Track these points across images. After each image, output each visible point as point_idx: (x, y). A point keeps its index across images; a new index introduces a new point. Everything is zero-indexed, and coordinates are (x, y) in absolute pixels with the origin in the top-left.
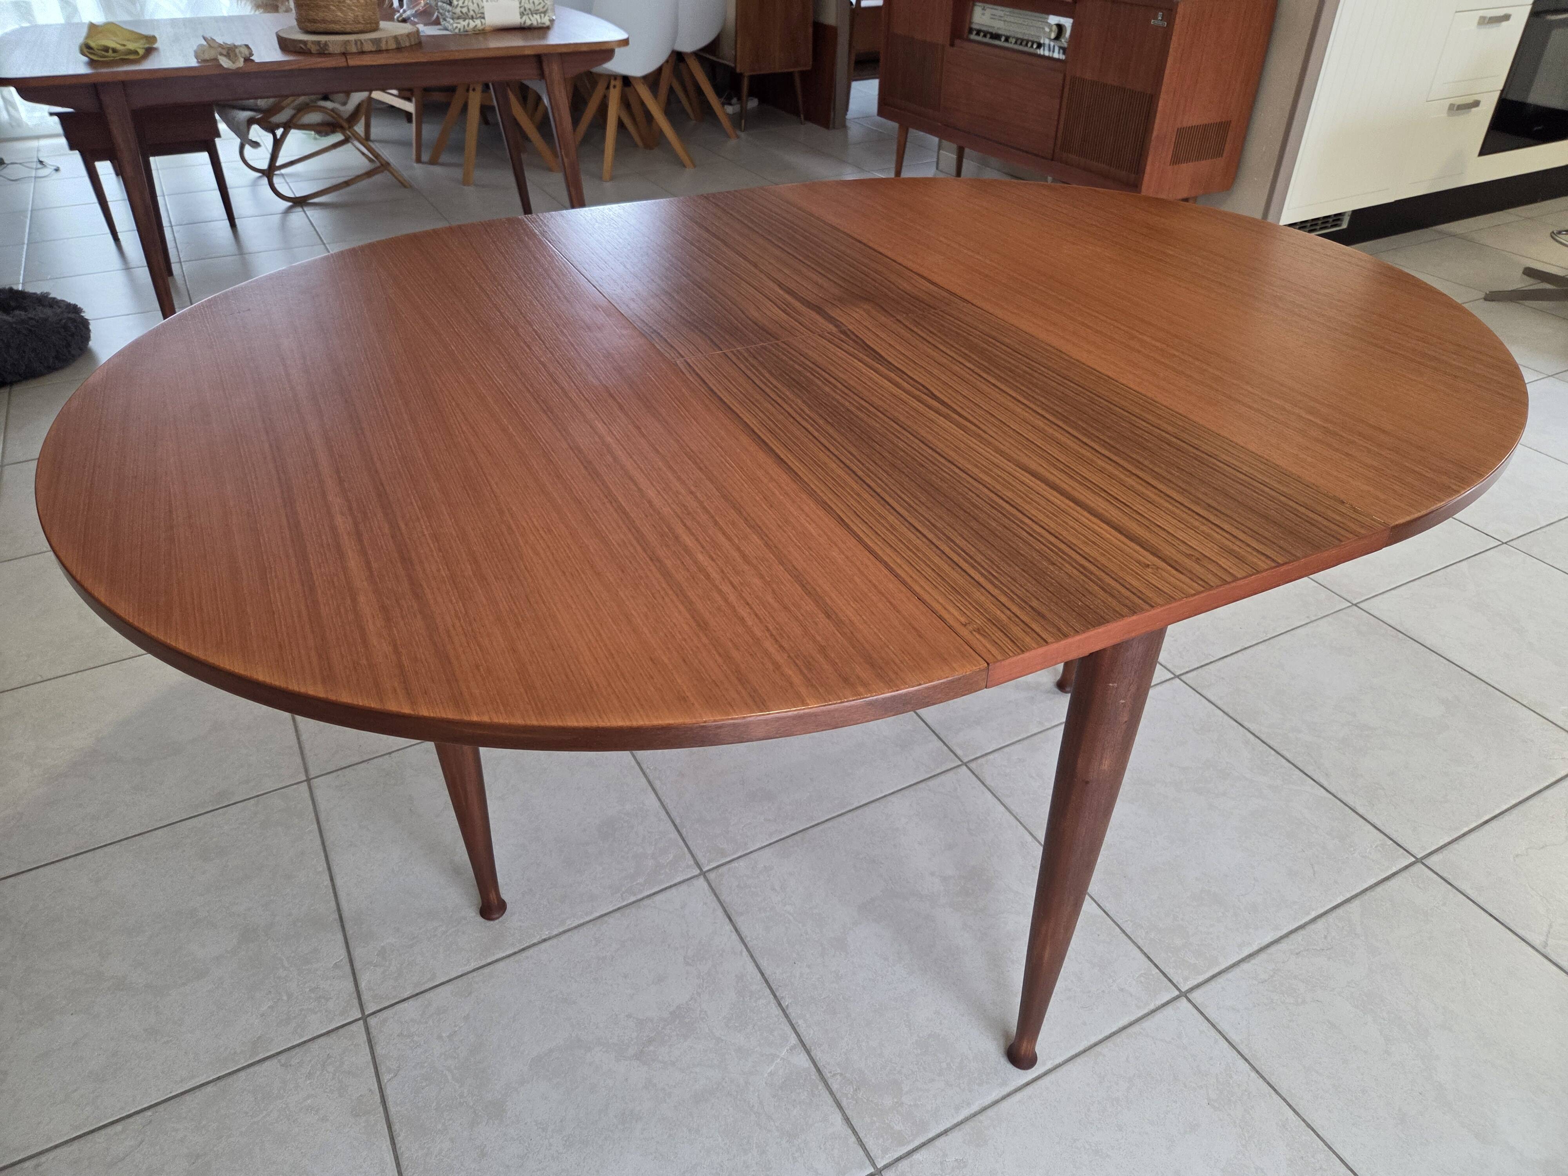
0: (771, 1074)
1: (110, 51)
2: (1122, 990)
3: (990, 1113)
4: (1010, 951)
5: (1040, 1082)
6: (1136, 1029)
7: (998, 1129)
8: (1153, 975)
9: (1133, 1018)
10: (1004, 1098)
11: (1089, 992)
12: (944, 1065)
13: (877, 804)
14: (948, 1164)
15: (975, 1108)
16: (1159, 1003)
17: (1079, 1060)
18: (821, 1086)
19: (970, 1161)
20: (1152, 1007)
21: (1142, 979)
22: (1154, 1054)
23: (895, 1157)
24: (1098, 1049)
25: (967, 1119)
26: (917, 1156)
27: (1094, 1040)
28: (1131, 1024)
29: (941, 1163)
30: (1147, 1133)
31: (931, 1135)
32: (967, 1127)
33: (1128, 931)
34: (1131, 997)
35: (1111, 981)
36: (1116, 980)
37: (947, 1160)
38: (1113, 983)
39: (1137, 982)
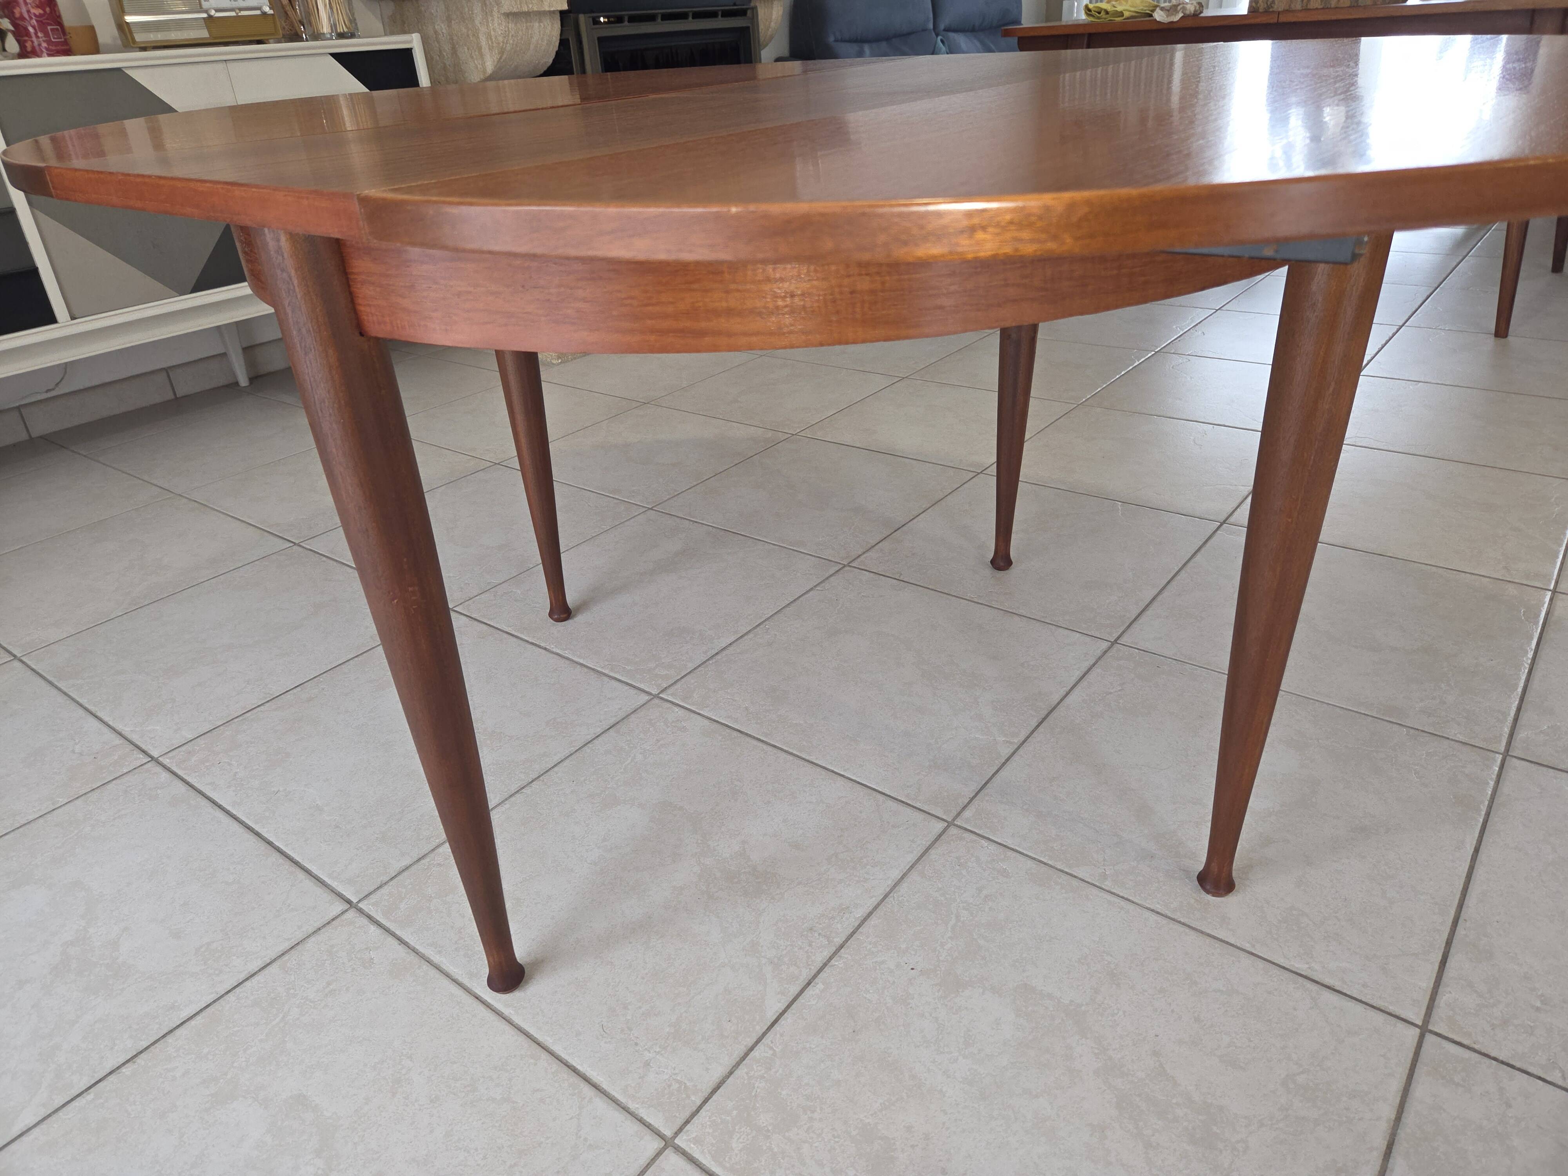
1: (1103, 13)
2: (647, 1064)
3: (433, 972)
4: (661, 938)
5: (481, 1008)
6: (587, 1090)
7: (415, 983)
8: (688, 1097)
9: (605, 1086)
10: (455, 981)
11: (631, 1029)
14: (367, 954)
16: (643, 1113)
17: (522, 1038)
19: (372, 970)
20: (632, 1106)
21: (675, 1086)
22: (554, 1120)
23: (370, 913)
24: (544, 1055)
25: (422, 957)
26: (373, 928)
27: (558, 1049)
28: (595, 1086)
29: (367, 948)
30: (432, 1132)
32: (412, 957)
33: (755, 1053)
34: (640, 1078)
35: (658, 1050)
36: (661, 1054)
37: (371, 952)
38: (655, 1052)
39: (669, 1080)
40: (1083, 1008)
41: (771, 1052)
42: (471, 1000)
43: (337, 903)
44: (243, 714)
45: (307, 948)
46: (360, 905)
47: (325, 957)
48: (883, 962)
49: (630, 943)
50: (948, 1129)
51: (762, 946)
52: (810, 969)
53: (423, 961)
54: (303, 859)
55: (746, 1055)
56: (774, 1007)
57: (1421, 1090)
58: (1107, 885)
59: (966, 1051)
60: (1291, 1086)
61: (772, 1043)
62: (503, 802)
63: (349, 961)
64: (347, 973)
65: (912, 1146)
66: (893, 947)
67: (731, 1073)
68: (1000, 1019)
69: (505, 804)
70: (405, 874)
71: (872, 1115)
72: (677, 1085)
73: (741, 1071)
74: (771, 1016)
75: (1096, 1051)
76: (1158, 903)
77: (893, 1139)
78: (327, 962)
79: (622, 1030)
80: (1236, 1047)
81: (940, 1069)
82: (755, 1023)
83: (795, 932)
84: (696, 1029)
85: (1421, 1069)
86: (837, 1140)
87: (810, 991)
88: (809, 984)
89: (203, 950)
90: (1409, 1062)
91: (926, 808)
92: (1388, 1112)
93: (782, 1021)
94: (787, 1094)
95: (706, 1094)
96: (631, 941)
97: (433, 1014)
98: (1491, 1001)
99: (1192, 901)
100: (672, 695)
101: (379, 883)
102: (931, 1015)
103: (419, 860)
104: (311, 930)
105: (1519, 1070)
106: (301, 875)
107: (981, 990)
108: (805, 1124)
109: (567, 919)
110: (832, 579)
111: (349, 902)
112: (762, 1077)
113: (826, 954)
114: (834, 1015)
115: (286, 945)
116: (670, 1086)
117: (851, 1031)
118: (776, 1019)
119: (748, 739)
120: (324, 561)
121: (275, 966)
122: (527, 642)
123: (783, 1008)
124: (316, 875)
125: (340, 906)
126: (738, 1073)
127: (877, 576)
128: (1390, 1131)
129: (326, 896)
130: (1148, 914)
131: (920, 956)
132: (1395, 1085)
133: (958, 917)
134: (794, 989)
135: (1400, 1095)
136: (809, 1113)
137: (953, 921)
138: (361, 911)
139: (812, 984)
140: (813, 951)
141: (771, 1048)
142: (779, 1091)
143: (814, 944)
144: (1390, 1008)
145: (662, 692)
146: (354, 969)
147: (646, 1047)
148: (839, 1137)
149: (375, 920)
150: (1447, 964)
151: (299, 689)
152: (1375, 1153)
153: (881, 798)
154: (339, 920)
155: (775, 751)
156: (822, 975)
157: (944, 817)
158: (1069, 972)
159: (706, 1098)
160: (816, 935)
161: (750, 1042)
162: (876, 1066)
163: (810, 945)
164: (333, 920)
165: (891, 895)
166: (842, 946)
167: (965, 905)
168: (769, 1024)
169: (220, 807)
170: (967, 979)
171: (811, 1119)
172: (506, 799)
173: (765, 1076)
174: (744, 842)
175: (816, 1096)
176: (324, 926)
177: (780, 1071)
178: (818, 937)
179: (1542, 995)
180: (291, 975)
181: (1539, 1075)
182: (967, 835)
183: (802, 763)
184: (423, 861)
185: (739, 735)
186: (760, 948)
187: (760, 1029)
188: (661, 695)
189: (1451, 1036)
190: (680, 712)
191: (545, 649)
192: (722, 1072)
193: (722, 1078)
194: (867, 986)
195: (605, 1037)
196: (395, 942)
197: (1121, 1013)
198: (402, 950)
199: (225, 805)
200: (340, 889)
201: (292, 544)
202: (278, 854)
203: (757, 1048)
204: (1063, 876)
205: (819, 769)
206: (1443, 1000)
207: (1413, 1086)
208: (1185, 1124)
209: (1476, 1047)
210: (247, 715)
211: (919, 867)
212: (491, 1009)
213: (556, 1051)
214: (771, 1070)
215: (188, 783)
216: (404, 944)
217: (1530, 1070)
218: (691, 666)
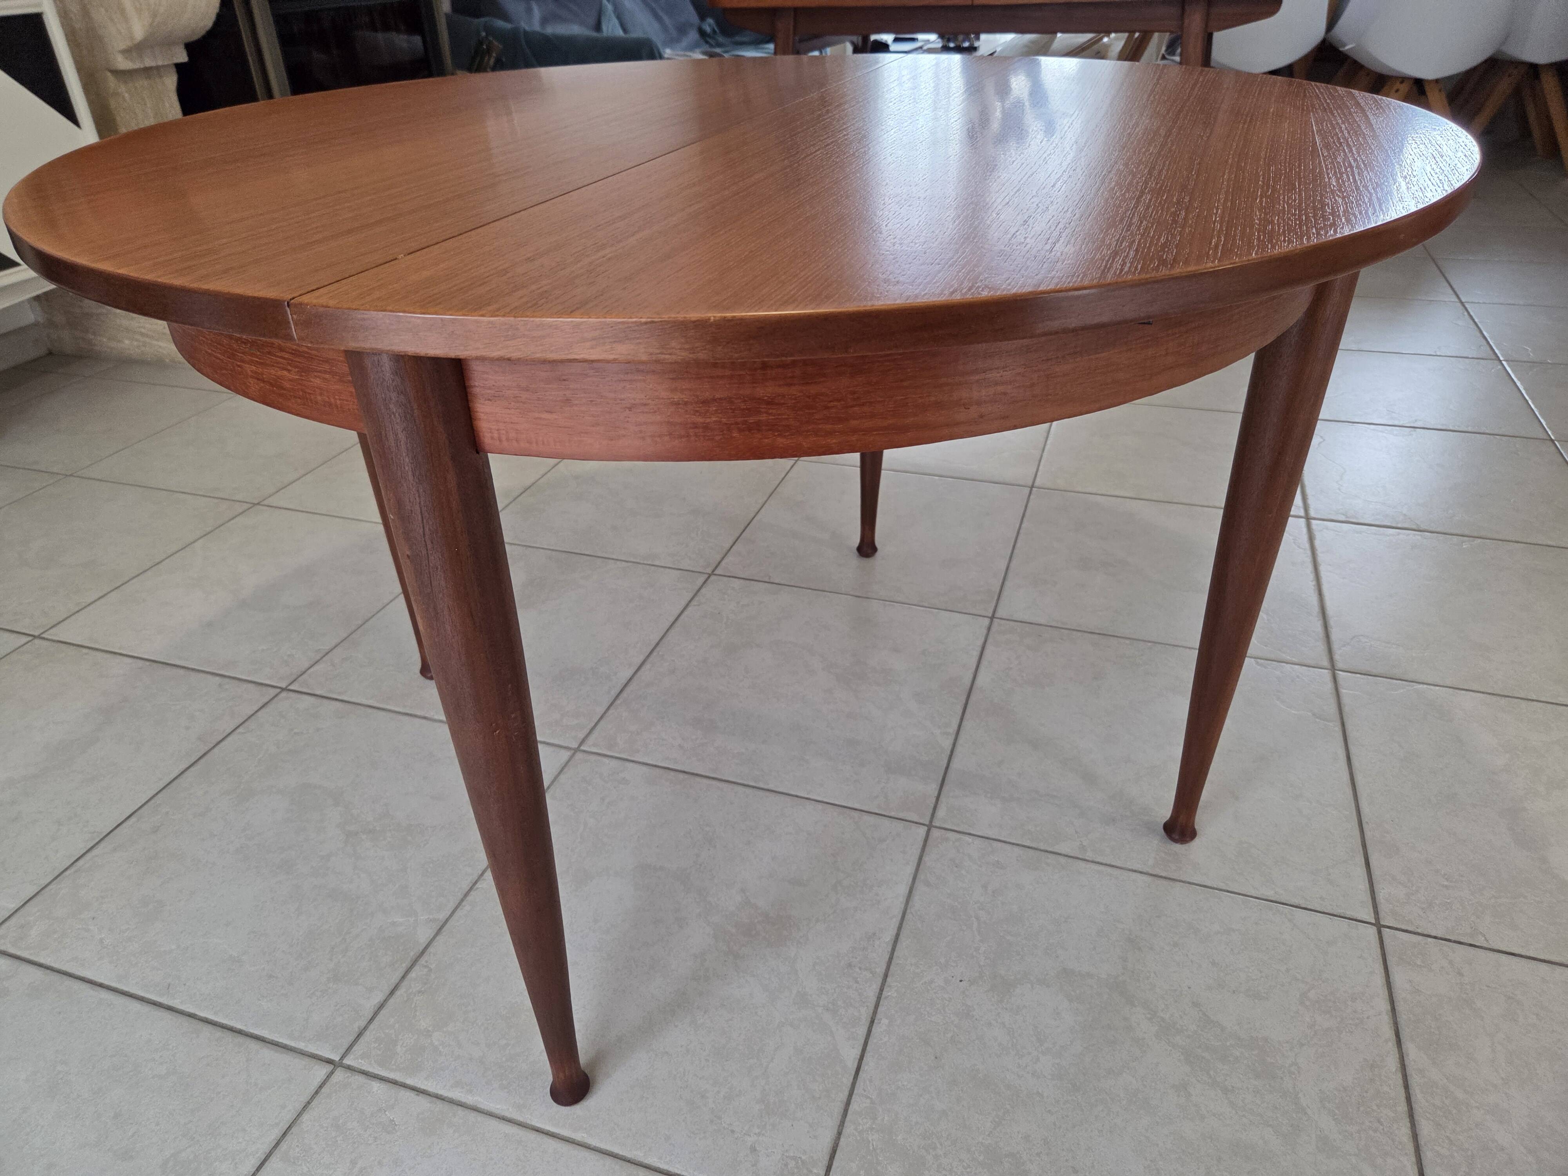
0: (394, 924)
2: (753, 1149)
3: (472, 1116)
4: (705, 1013)
7: (457, 1135)
11: (720, 1118)
12: (503, 1042)
13: (788, 799)
14: (383, 1116)
15: (469, 1100)
17: (609, 1161)
18: (405, 966)
19: (398, 1133)
23: (364, 1068)
25: (452, 1102)
26: (376, 1085)
29: (380, 1110)
31: (409, 1082)
32: (440, 1106)
33: (854, 1107)
34: (753, 1166)
35: (757, 1131)
36: (763, 1135)
37: (387, 1113)
38: (755, 1134)
39: (783, 1160)
40: (1120, 978)
41: (868, 1101)
42: (533, 1135)
43: (316, 1067)
44: (73, 864)
45: (305, 1130)
46: (347, 1061)
47: (334, 1134)
48: (932, 982)
49: (676, 1026)
50: (1060, 1127)
51: (811, 996)
52: (867, 1006)
53: (455, 1107)
54: (246, 1025)
55: (846, 1111)
56: (851, 1055)
57: (1399, 977)
58: (1089, 855)
59: (1042, 1047)
60: (1308, 1003)
61: (865, 1091)
62: (460, 904)
63: (366, 1131)
64: (370, 1144)
65: (1038, 1154)
66: (934, 964)
67: (840, 1133)
68: (1057, 1008)
69: (465, 906)
70: (383, 1012)
71: (989, 1135)
72: (793, 1163)
73: (849, 1129)
74: (852, 1065)
75: (1149, 1016)
76: (1138, 863)
77: (1018, 1153)
78: (338, 1139)
79: (712, 1121)
80: (1253, 980)
81: (1028, 1073)
82: (840, 1076)
83: (836, 972)
84: (785, 1098)
85: (1392, 960)
86: (968, 1170)
87: (876, 1030)
88: (872, 1022)
89: (171, 1164)
90: (1380, 957)
91: (901, 815)
92: (1383, 1005)
93: (864, 1067)
94: (903, 1139)
95: (825, 1162)
96: (676, 1024)
97: (495, 1163)
98: (1414, 888)
99: (1163, 855)
100: (594, 745)
101: (357, 1030)
102: (997, 1022)
103: (392, 993)
104: (299, 1107)
105: (1455, 942)
106: (253, 1045)
107: (1029, 986)
108: (933, 1164)
109: (596, 1018)
110: (703, 591)
111: (329, 1062)
112: (872, 1129)
113: (876, 987)
114: (910, 1046)
115: (276, 1133)
116: (786, 1165)
117: (933, 1058)
118: (858, 1066)
119: (698, 779)
120: (86, 654)
121: (273, 1159)
122: (399, 713)
123: (859, 1053)
124: (272, 1040)
125: (322, 1071)
126: (847, 1131)
127: (748, 582)
128: (1392, 1022)
129: (299, 1063)
130: (1134, 875)
131: (961, 967)
132: (1379, 980)
133: (978, 919)
134: (862, 1031)
135: (1386, 988)
136: (931, 1151)
137: (975, 925)
138: (349, 1068)
139: (876, 1021)
140: (861, 987)
141: (867, 1097)
142: (894, 1138)
143: (859, 979)
144: (1347, 913)
145: (581, 744)
146: (376, 1138)
147: (744, 1132)
148: (969, 1167)
149: (373, 1075)
150: (1371, 865)
151: (133, 819)
152: (1390, 1044)
153: (856, 814)
154: (328, 1084)
155: (731, 786)
156: (880, 1009)
157: (921, 821)
158: (1094, 948)
159: (828, 1167)
160: (857, 970)
161: (844, 1096)
162: (971, 1086)
163: (857, 982)
164: (321, 1087)
165: (908, 911)
166: (886, 976)
167: (979, 905)
168: (853, 1073)
169: (101, 985)
170: (1012, 978)
171: (936, 1157)
172: (462, 900)
173: (874, 1126)
174: (743, 891)
175: (930, 1132)
176: (313, 1097)
177: (886, 1118)
178: (860, 972)
179: (1445, 874)
180: (301, 1165)
181: (1469, 943)
182: (950, 835)
183: (761, 793)
184: (398, 993)
185: (686, 776)
186: (809, 997)
187: (847, 1081)
188: (582, 748)
189: (1399, 926)
190: (614, 763)
191: (425, 718)
192: (831, 1136)
193: (834, 1142)
194: (928, 1009)
195: (697, 1134)
196: (411, 1095)
197: (1153, 975)
198: (423, 1102)
199: (106, 982)
200: (312, 1049)
201: (30, 638)
202: (210, 1026)
203: (853, 1101)
204: (1050, 856)
205: (783, 797)
206: (1381, 896)
207: (1391, 977)
208: (1245, 1062)
209: (1419, 931)
210: (81, 862)
211: (921, 876)
212: (559, 1138)
213: (652, 1164)
214: (876, 1119)
215: (40, 965)
216: (422, 1093)
217: (1462, 941)
218: (600, 710)
